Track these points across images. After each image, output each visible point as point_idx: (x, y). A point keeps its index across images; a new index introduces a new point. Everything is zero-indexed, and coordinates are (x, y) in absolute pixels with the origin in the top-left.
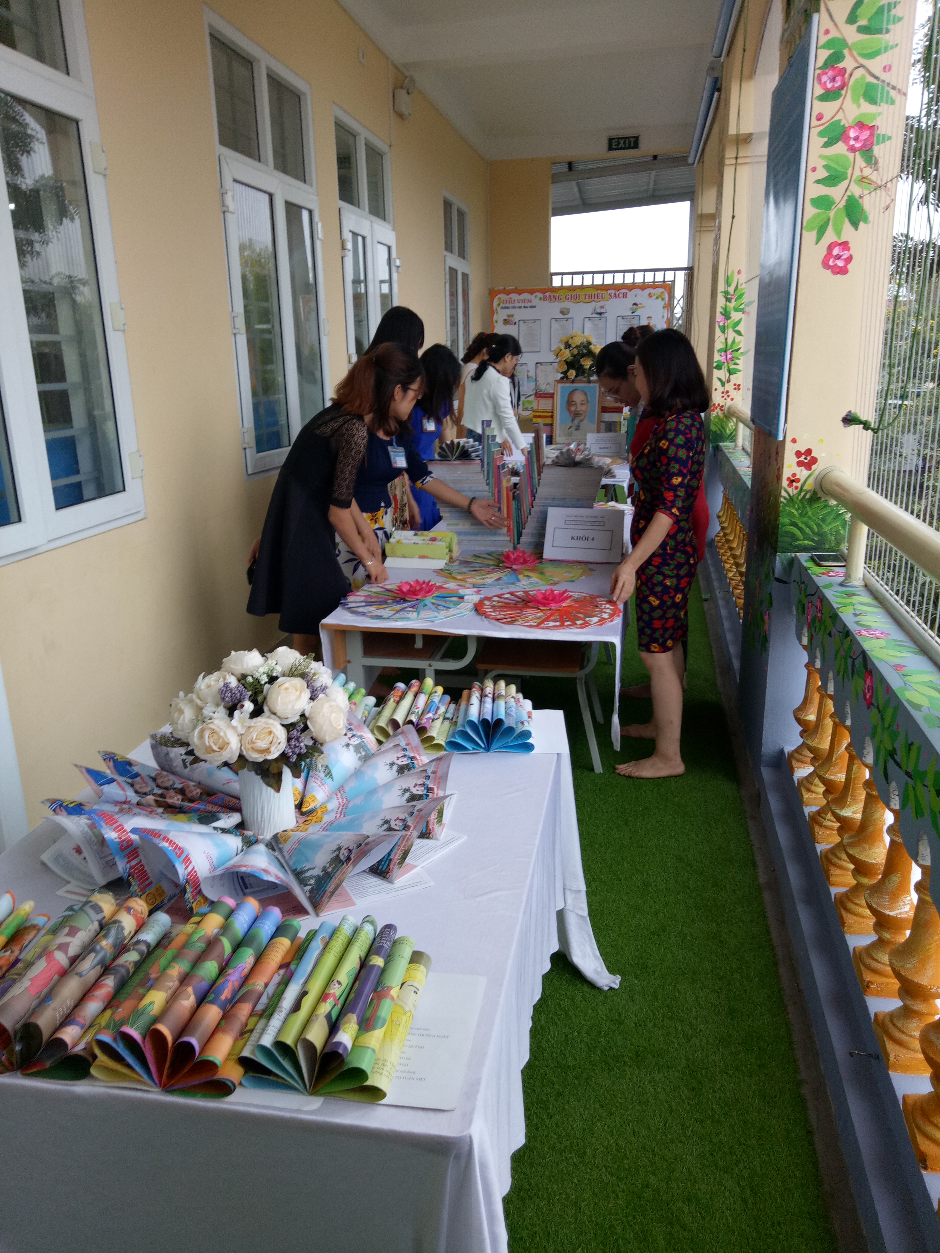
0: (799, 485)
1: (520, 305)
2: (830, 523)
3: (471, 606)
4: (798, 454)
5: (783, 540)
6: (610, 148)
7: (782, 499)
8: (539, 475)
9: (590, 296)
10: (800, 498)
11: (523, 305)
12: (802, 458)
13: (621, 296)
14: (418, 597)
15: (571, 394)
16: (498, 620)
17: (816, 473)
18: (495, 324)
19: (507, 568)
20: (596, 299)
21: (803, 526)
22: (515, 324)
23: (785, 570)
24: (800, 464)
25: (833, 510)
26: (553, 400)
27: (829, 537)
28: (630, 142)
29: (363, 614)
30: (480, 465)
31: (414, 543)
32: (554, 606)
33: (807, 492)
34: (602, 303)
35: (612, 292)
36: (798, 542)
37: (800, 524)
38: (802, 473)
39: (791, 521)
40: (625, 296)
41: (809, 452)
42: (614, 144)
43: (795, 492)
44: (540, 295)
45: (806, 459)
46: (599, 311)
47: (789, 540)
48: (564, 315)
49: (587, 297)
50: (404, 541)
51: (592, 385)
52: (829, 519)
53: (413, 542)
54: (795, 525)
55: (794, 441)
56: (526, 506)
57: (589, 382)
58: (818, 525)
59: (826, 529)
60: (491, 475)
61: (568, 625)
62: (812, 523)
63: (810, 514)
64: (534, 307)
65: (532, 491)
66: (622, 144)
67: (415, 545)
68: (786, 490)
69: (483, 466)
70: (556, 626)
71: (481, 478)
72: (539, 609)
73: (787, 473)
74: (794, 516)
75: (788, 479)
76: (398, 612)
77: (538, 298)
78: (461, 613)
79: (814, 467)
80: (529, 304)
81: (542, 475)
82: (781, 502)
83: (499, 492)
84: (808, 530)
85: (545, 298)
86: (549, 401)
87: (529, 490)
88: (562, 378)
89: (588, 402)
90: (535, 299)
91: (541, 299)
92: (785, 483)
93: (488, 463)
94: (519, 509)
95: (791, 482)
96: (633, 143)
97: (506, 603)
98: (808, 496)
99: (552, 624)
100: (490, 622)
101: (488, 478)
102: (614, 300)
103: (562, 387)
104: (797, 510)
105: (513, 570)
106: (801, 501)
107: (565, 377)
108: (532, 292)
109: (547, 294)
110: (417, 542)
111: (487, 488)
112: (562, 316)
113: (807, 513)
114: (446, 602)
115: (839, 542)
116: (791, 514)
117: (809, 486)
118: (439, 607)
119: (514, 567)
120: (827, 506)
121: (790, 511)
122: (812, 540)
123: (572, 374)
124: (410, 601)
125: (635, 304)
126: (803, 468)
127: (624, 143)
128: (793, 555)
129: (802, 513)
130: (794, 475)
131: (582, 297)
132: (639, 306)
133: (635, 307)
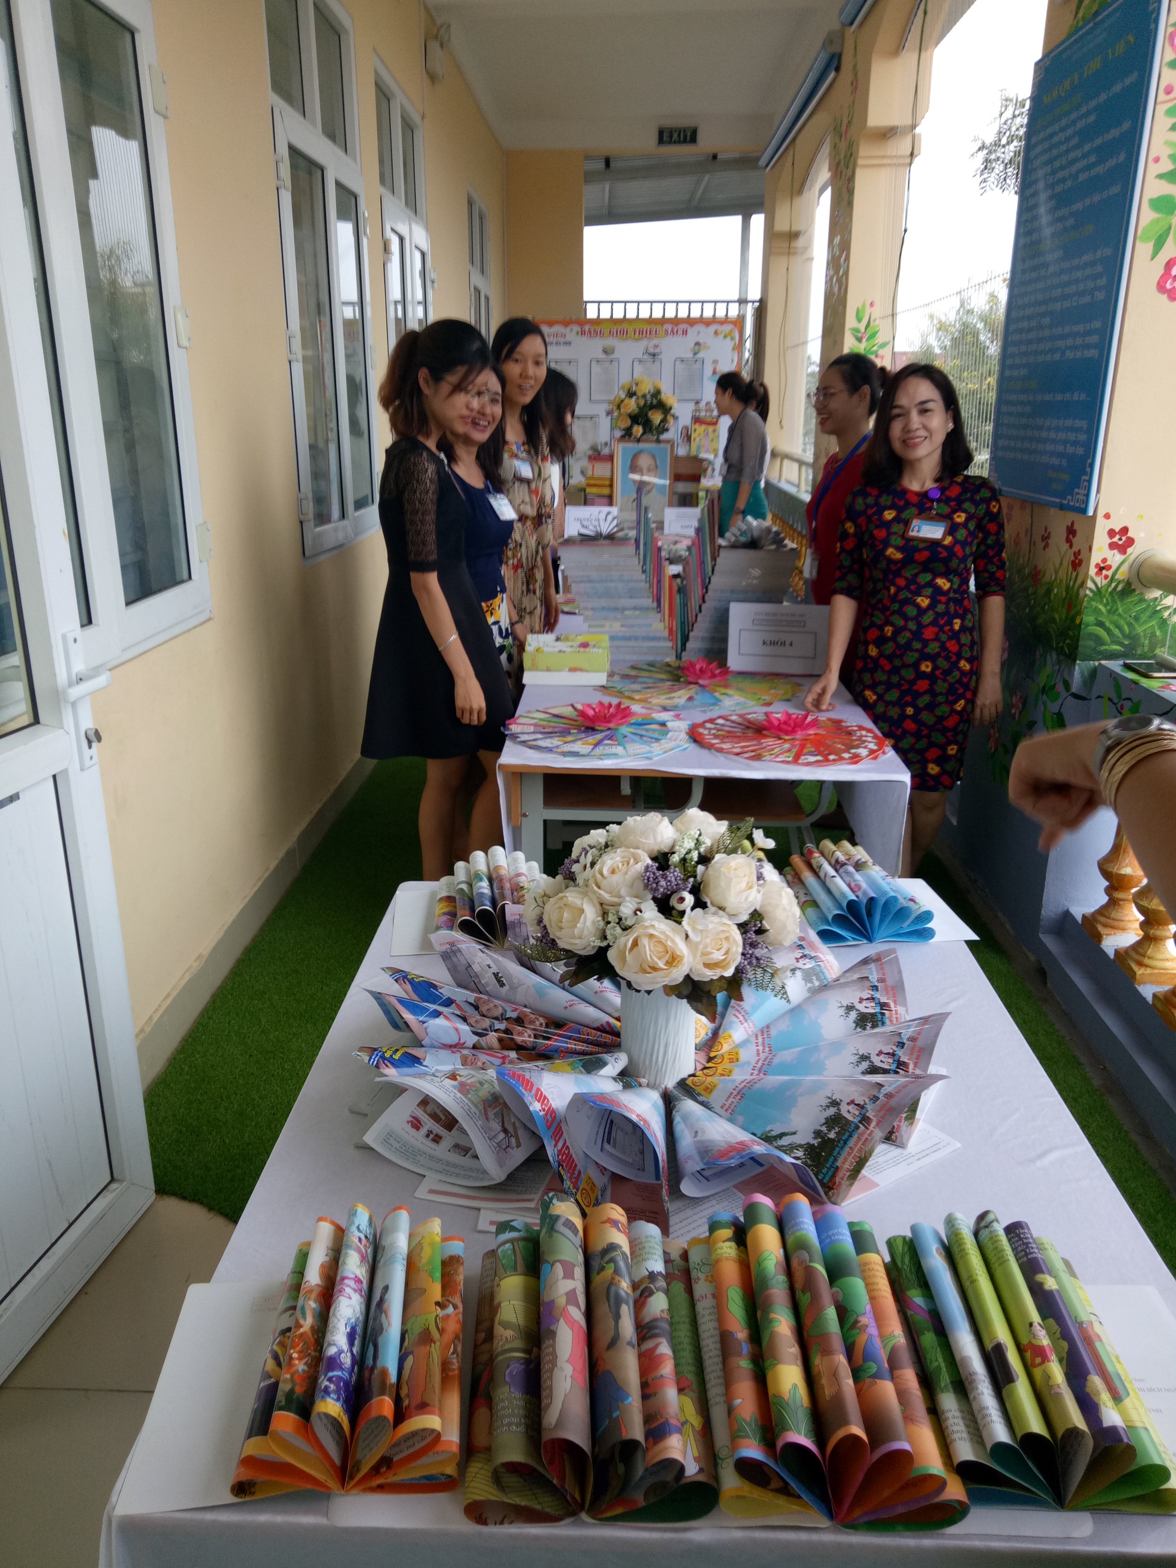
0: (1110, 573)
2: (1145, 622)
3: (683, 736)
4: (1111, 533)
5: (1085, 644)
6: (661, 141)
7: (1088, 592)
8: (714, 559)
9: (641, 332)
10: (1110, 590)
12: (1116, 539)
13: (680, 332)
14: (611, 725)
15: (635, 457)
16: (738, 754)
17: (1132, 558)
19: (691, 683)
20: (651, 337)
21: (1112, 627)
23: (1084, 683)
24: (1112, 546)
25: (1149, 606)
26: (612, 465)
27: (1142, 640)
28: (685, 136)
29: (549, 750)
30: (634, 548)
31: (560, 651)
32: (799, 735)
33: (1119, 582)
34: (655, 341)
35: (669, 327)
36: (1106, 647)
37: (1108, 624)
38: (1115, 558)
39: (1096, 619)
40: (685, 332)
41: (1125, 530)
42: (666, 136)
43: (1105, 582)
44: (576, 328)
45: (1120, 539)
46: (651, 350)
47: (1092, 644)
48: (608, 355)
49: (637, 333)
50: (546, 649)
51: (662, 445)
52: (1143, 618)
53: (557, 649)
54: (1101, 624)
55: (1107, 516)
56: (695, 601)
57: (658, 441)
58: (1130, 625)
59: (1140, 630)
60: (648, 559)
61: (834, 760)
62: (1122, 622)
63: (1120, 610)
64: (568, 343)
65: (703, 581)
66: (675, 136)
67: (561, 654)
68: (1094, 580)
69: (638, 547)
70: (818, 761)
71: (635, 563)
72: (780, 739)
73: (1096, 558)
74: (1102, 613)
75: (1097, 565)
76: (596, 745)
77: (574, 333)
78: (679, 746)
79: (1129, 550)
80: (562, 340)
81: (718, 560)
82: (1086, 595)
83: (659, 582)
84: (1116, 632)
85: (583, 333)
86: (608, 466)
87: (699, 580)
88: (623, 437)
89: (656, 467)
90: (571, 332)
91: (578, 333)
92: (1093, 571)
93: (645, 544)
94: (685, 605)
95: (1100, 569)
96: (689, 136)
97: (728, 732)
98: (1119, 588)
99: (812, 759)
100: (726, 758)
101: (645, 563)
102: (670, 338)
103: (623, 449)
104: (1105, 606)
105: (701, 686)
106: (1111, 593)
107: (627, 434)
108: (566, 323)
109: (587, 328)
110: (563, 649)
111: (643, 577)
112: (605, 356)
113: (1117, 609)
114: (647, 730)
115: (1152, 648)
116: (1097, 611)
117: (1122, 575)
118: (645, 739)
119: (701, 682)
120: (1142, 600)
121: (1096, 607)
122: (1121, 644)
123: (638, 431)
124: (602, 731)
125: (697, 344)
126: (1116, 551)
127: (679, 135)
128: (1097, 663)
129: (1111, 609)
130: (1104, 560)
131: (631, 333)
132: (702, 347)
133: (697, 348)
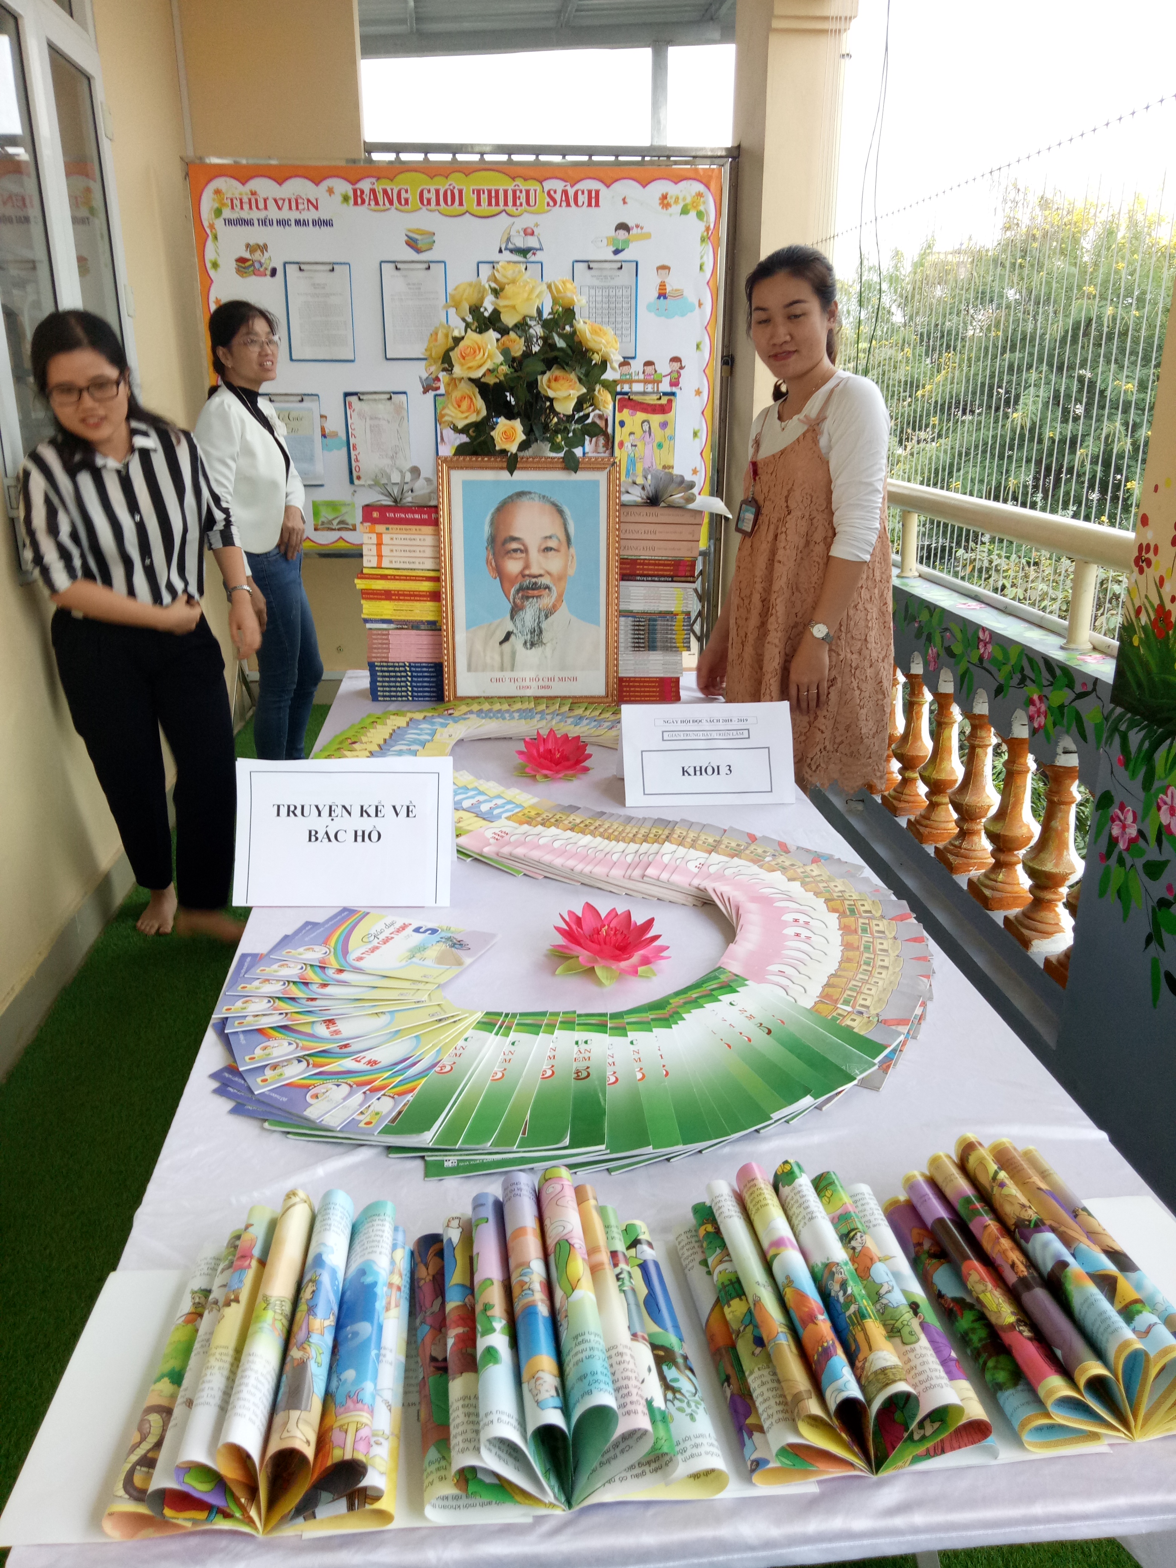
1: (285, 214)
9: (493, 197)
11: (294, 215)
13: (582, 200)
15: (504, 511)
18: (212, 272)
20: (510, 208)
22: (274, 272)
26: (437, 534)
34: (527, 220)
35: (557, 185)
40: (594, 199)
44: (342, 187)
46: (519, 242)
48: (418, 251)
49: (484, 198)
51: (581, 476)
64: (328, 223)
77: (338, 198)
80: (311, 215)
85: (358, 198)
86: (423, 537)
88: (461, 450)
90: (329, 198)
91: (346, 199)
102: (561, 212)
108: (316, 176)
109: (365, 185)
112: (411, 255)
131: (470, 199)
132: (634, 231)
133: (622, 233)
